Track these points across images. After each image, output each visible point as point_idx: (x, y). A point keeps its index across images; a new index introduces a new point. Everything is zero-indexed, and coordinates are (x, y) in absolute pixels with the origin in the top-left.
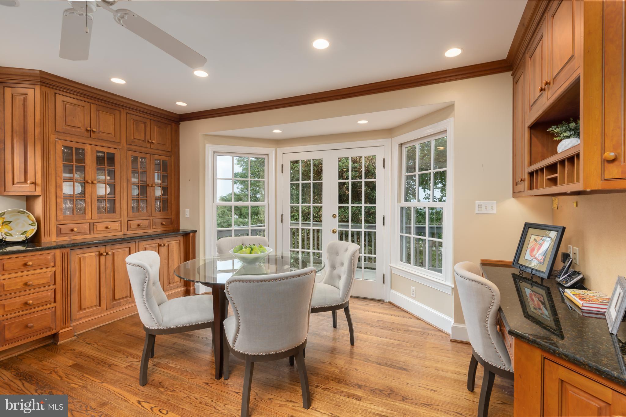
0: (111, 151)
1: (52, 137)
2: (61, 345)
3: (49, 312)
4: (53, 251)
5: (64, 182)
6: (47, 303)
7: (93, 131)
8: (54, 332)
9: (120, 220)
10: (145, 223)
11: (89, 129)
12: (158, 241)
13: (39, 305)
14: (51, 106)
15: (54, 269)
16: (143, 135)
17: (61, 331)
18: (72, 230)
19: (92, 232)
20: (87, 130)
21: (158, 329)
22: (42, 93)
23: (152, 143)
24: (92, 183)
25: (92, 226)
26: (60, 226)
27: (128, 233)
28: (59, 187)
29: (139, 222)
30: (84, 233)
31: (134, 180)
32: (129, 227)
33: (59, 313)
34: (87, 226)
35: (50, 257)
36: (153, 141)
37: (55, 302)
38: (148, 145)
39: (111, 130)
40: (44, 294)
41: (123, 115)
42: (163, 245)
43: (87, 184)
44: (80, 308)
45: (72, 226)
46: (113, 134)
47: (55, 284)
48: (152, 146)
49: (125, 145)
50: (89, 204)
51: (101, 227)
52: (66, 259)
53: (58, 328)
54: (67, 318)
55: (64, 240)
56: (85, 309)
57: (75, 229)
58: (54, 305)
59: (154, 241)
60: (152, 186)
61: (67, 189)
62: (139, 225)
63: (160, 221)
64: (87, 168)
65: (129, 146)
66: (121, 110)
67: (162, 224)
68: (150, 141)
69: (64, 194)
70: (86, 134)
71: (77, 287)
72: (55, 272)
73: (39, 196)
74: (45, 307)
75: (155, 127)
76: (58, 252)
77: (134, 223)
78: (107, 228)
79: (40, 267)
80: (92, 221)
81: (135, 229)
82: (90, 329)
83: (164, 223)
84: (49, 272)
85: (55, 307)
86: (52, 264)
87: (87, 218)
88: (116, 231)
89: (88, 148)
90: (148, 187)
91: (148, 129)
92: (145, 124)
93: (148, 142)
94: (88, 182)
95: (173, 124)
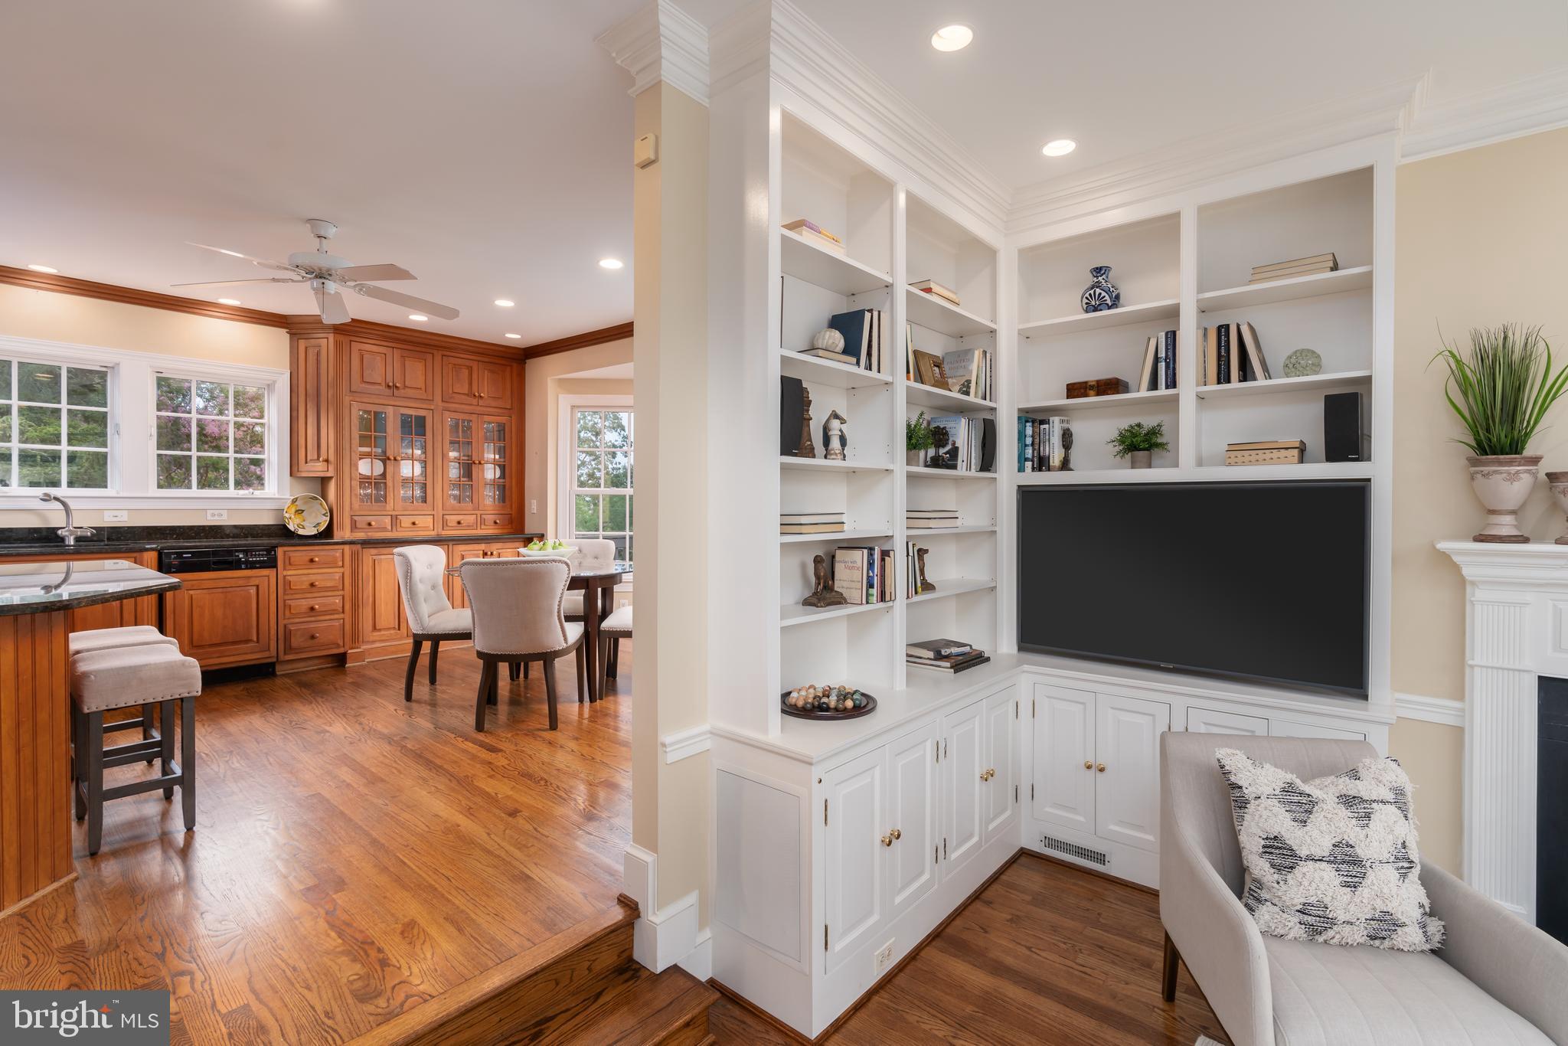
0: (422, 413)
1: (347, 399)
2: (349, 667)
3: (336, 624)
4: (342, 547)
5: (360, 459)
6: (334, 612)
7: (396, 387)
8: (341, 650)
9: (433, 513)
10: (470, 519)
11: (391, 384)
12: (483, 546)
13: (325, 613)
14: (346, 358)
15: (342, 570)
16: (466, 386)
17: (349, 652)
18: (370, 524)
19: (394, 528)
20: (389, 386)
21: (422, 634)
22: (336, 342)
23: (481, 397)
24: (395, 459)
25: (395, 519)
26: (355, 518)
27: (444, 533)
28: (354, 466)
29: (459, 518)
30: (384, 529)
31: (453, 454)
32: (445, 524)
33: (348, 627)
34: (388, 520)
35: (338, 554)
36: (482, 395)
37: (343, 612)
38: (475, 401)
39: (421, 384)
40: (331, 600)
41: (438, 358)
42: (489, 553)
43: (388, 461)
44: (375, 628)
45: (369, 519)
46: (423, 388)
47: (343, 589)
48: (481, 402)
49: (440, 404)
50: (391, 489)
51: (406, 522)
52: (356, 559)
53: (347, 647)
54: (356, 638)
55: (360, 535)
56: (380, 630)
57: (373, 523)
58: (342, 616)
59: (476, 546)
60: (480, 463)
61: (364, 467)
62: (459, 523)
63: (492, 518)
64: (389, 439)
65: (446, 405)
66: (435, 352)
67: (495, 523)
68: (477, 394)
69: (360, 474)
70: (388, 392)
71: (371, 599)
72: (343, 574)
73: (331, 478)
74: (332, 617)
75: (486, 372)
76: (347, 548)
77: (452, 519)
78: (414, 524)
79: (327, 566)
80: (394, 513)
81: (453, 528)
82: (385, 658)
83: (498, 521)
84: (337, 573)
85: (344, 619)
86: (340, 564)
87: (388, 508)
88: (426, 528)
89: (390, 410)
90: (473, 465)
91: (475, 376)
92: (470, 369)
93: (475, 396)
94: (389, 459)
95: (515, 365)
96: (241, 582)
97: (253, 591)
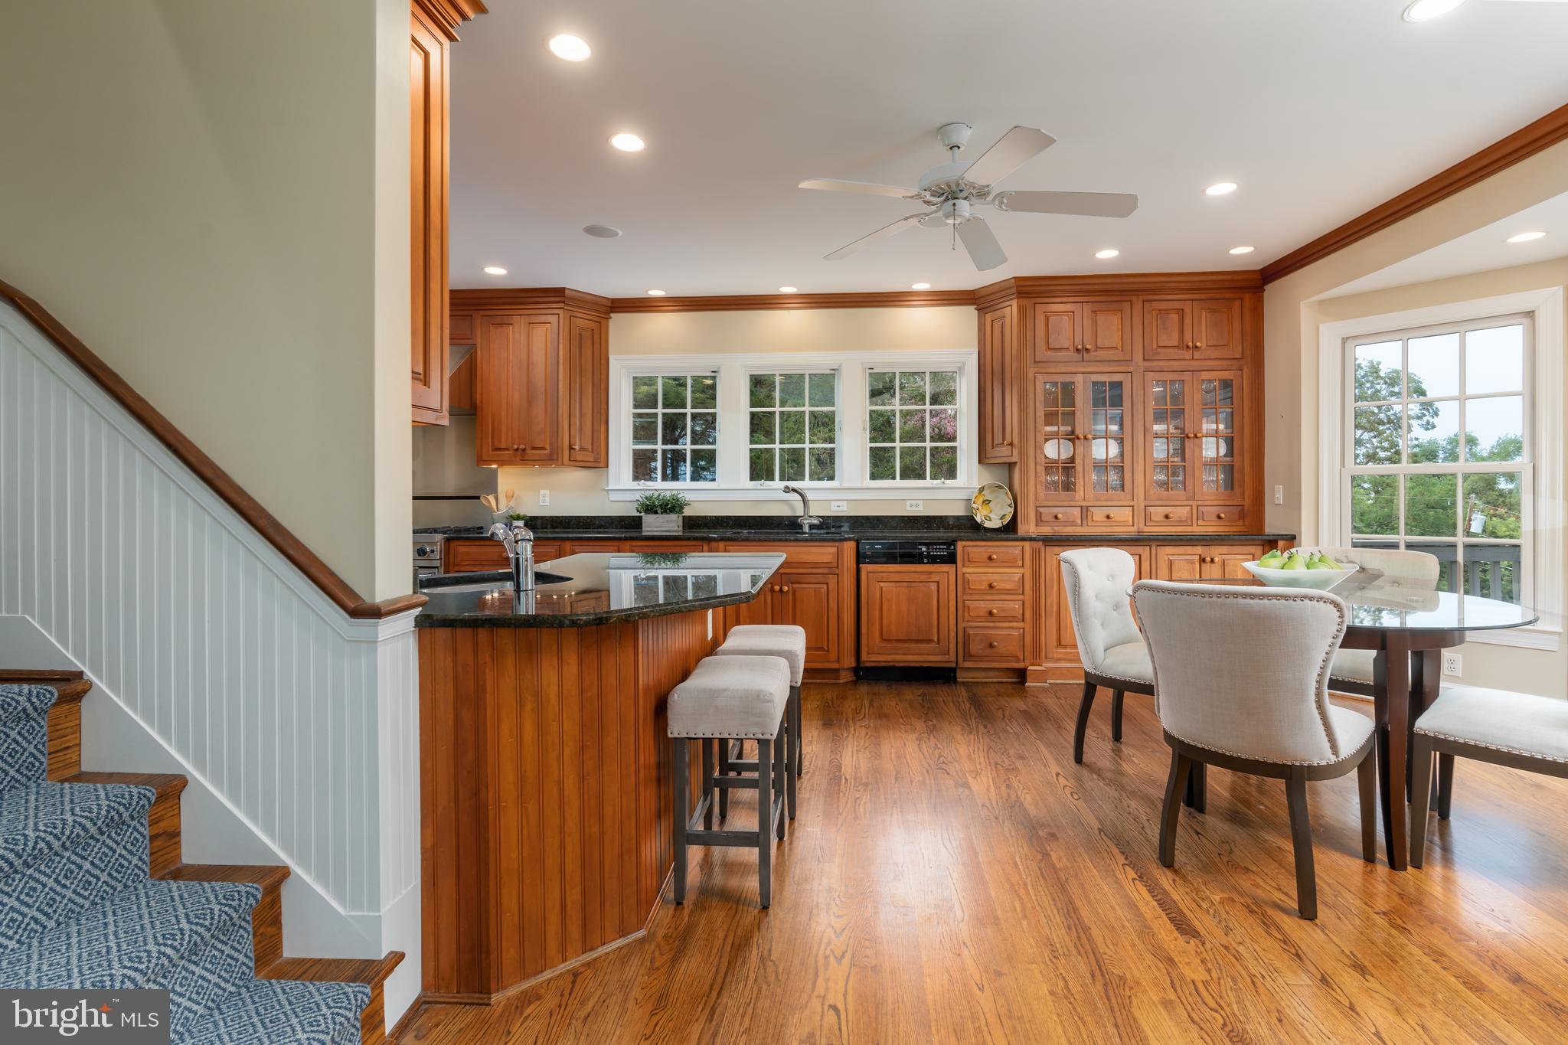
0: (1117, 378)
1: (1031, 371)
2: (1029, 687)
3: (1015, 633)
4: (1021, 543)
5: (1046, 440)
6: (1013, 619)
7: (1086, 349)
8: (1021, 665)
9: (1131, 503)
10: (1182, 512)
11: (1080, 347)
12: (1199, 550)
13: (1005, 619)
14: (1030, 325)
15: (1021, 570)
16: (1176, 336)
17: (1030, 668)
18: (1056, 517)
19: (1085, 522)
20: (1078, 350)
22: (1019, 308)
23: (1196, 347)
24: (1085, 438)
25: (1085, 511)
26: (1040, 509)
27: (1147, 529)
28: (1039, 448)
29: (1167, 510)
30: (1073, 523)
31: (1158, 428)
32: (1147, 518)
33: (1028, 639)
34: (1077, 512)
35: (1017, 551)
36: (1198, 344)
37: (1023, 621)
38: (1188, 355)
39: (1115, 341)
40: (1011, 605)
41: (1137, 307)
42: (1208, 559)
43: (1077, 441)
44: (1059, 644)
45: (1055, 510)
46: (1119, 347)
47: (1023, 594)
48: (1197, 355)
49: (1141, 363)
50: (1081, 474)
51: (1099, 514)
52: (1036, 557)
53: (1027, 662)
54: (1037, 652)
55: (1046, 530)
56: (1065, 647)
57: (1060, 516)
58: (1021, 624)
59: (1189, 549)
60: (1196, 436)
61: (1051, 450)
62: (1167, 517)
63: (1214, 510)
64: (1078, 414)
65: (1147, 364)
66: (1134, 298)
67: (1219, 517)
68: (1190, 344)
69: (1046, 457)
70: (1077, 357)
71: (1055, 608)
72: (1023, 575)
73: (1016, 463)
74: (1011, 625)
75: (1204, 313)
76: (1027, 545)
77: (1158, 512)
78: (1108, 517)
79: (1006, 564)
80: (1084, 504)
81: (1159, 524)
82: (1071, 682)
83: (1222, 515)
84: (1016, 574)
85: (1024, 629)
86: (1020, 563)
87: (1077, 498)
88: (1124, 523)
89: (1079, 379)
90: (1186, 440)
91: (1188, 320)
92: (1181, 313)
93: (1188, 347)
94: (1078, 438)
95: (1247, 296)
96: (923, 577)
97: (934, 587)
